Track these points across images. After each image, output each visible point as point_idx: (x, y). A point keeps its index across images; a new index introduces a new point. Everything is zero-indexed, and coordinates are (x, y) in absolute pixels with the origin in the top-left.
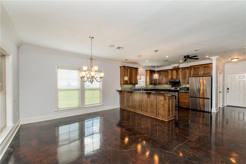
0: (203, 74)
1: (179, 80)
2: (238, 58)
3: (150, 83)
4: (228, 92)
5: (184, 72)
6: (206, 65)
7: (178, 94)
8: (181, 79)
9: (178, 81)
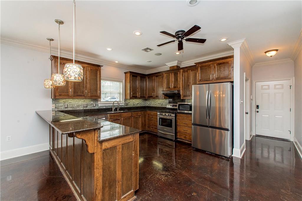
0: (217, 79)
1: (179, 91)
2: (277, 50)
3: (131, 96)
4: (258, 112)
5: (186, 75)
6: (221, 61)
7: (176, 116)
8: (181, 88)
9: (176, 92)
